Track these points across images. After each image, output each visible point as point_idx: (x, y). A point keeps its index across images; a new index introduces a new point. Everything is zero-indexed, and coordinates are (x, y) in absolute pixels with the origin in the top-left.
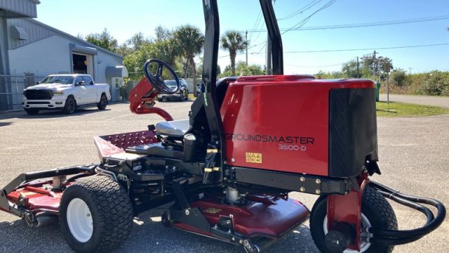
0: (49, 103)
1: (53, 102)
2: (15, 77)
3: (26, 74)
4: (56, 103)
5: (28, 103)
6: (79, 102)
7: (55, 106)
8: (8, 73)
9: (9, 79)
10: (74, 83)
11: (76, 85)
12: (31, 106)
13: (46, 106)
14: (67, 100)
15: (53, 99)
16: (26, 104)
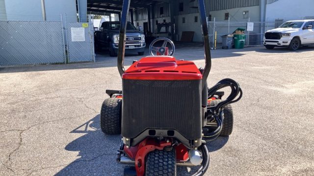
0: (278, 42)
1: (281, 41)
2: (267, 22)
3: (276, 20)
4: (283, 42)
5: (266, 41)
6: (303, 41)
7: (282, 44)
8: (264, 21)
9: (264, 24)
10: (302, 27)
11: (303, 29)
12: (267, 43)
13: (276, 44)
14: (292, 40)
15: (282, 38)
16: (264, 42)
